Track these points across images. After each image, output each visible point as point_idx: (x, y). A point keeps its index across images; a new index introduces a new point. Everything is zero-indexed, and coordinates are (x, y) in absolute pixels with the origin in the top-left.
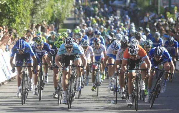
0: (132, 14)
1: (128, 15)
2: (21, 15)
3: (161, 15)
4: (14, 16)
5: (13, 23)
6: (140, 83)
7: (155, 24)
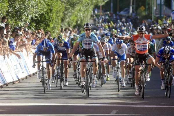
0: (133, 21)
1: (131, 22)
2: (54, 21)
3: (155, 22)
4: (48, 22)
5: (48, 27)
6: (145, 75)
7: (150, 28)
